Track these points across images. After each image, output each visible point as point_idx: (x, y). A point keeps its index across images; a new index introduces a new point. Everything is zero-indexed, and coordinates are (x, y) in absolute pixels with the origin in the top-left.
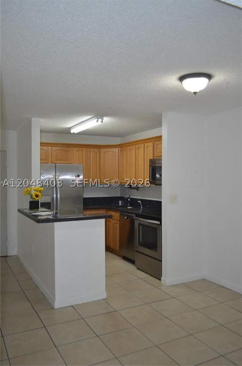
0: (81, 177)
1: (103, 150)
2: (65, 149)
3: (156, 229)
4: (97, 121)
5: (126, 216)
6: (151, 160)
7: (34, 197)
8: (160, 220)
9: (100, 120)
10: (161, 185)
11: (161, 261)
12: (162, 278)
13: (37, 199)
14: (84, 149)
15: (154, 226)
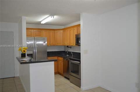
0: (46, 43)
1: (56, 31)
2: (40, 31)
3: (78, 65)
4: (51, 17)
5: (66, 59)
6: (76, 35)
7: (23, 51)
8: (80, 61)
9: (52, 17)
10: (80, 46)
11: (81, 79)
12: (81, 87)
13: (24, 52)
14: (48, 31)
15: (78, 64)
